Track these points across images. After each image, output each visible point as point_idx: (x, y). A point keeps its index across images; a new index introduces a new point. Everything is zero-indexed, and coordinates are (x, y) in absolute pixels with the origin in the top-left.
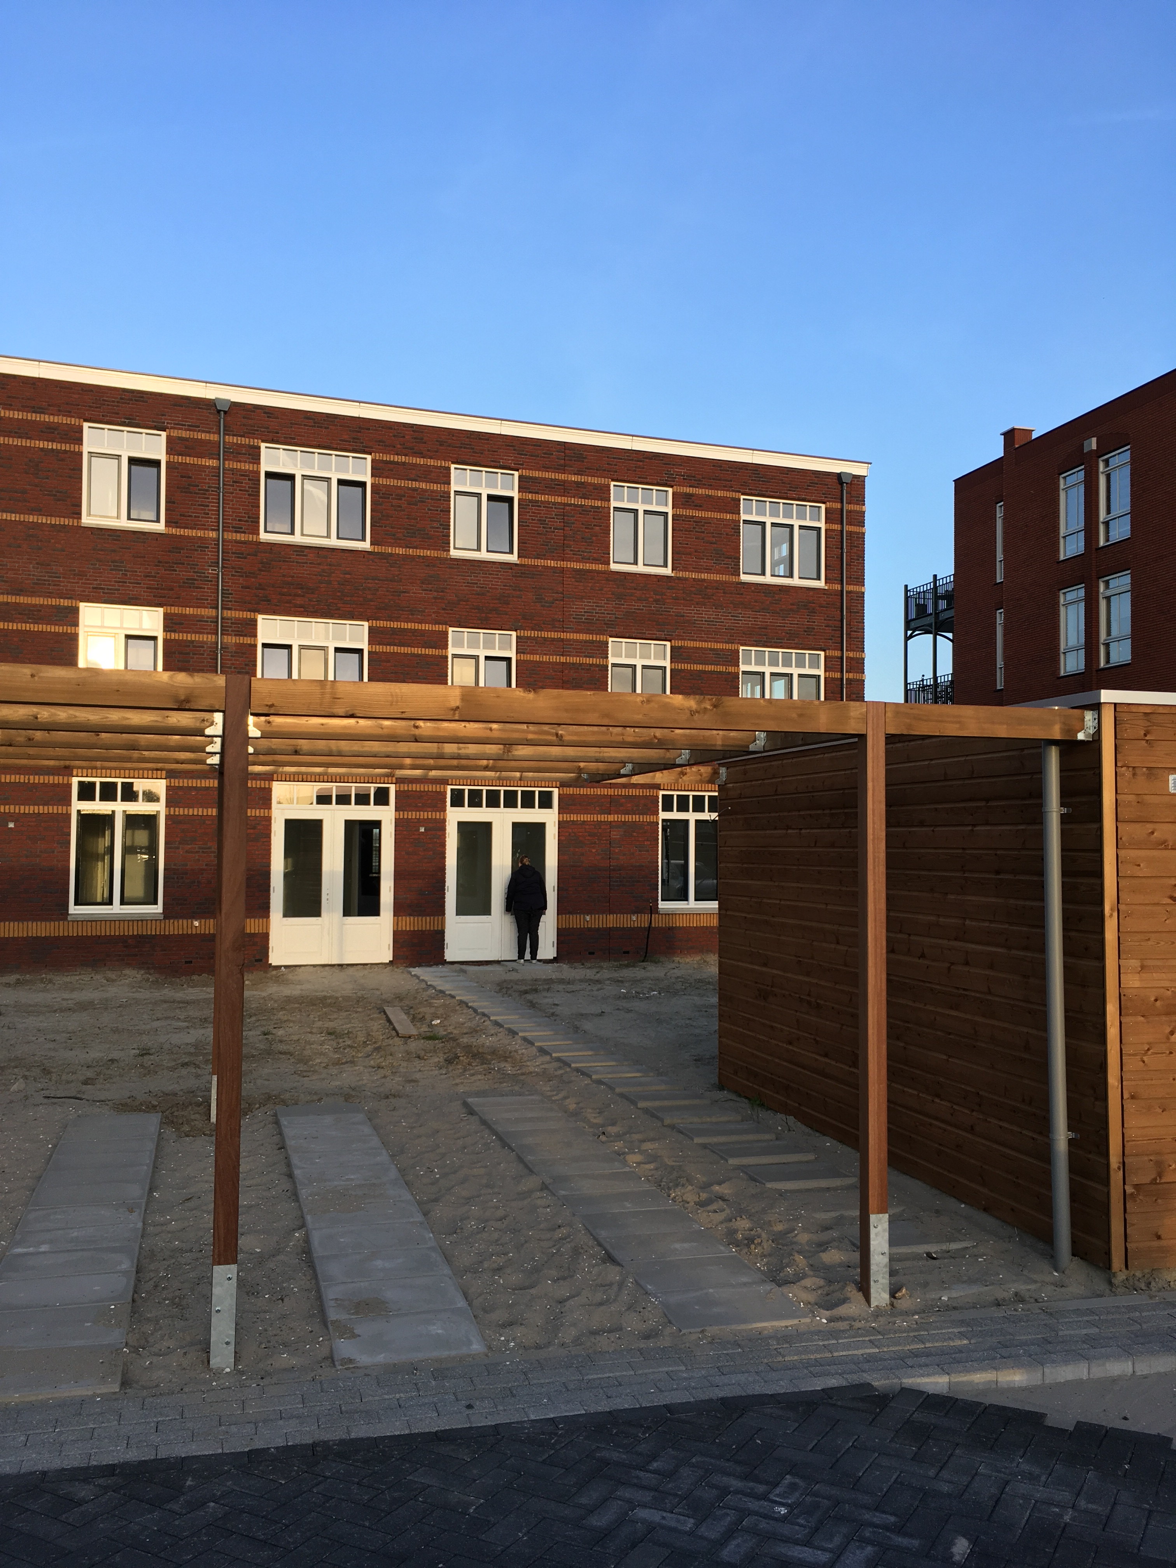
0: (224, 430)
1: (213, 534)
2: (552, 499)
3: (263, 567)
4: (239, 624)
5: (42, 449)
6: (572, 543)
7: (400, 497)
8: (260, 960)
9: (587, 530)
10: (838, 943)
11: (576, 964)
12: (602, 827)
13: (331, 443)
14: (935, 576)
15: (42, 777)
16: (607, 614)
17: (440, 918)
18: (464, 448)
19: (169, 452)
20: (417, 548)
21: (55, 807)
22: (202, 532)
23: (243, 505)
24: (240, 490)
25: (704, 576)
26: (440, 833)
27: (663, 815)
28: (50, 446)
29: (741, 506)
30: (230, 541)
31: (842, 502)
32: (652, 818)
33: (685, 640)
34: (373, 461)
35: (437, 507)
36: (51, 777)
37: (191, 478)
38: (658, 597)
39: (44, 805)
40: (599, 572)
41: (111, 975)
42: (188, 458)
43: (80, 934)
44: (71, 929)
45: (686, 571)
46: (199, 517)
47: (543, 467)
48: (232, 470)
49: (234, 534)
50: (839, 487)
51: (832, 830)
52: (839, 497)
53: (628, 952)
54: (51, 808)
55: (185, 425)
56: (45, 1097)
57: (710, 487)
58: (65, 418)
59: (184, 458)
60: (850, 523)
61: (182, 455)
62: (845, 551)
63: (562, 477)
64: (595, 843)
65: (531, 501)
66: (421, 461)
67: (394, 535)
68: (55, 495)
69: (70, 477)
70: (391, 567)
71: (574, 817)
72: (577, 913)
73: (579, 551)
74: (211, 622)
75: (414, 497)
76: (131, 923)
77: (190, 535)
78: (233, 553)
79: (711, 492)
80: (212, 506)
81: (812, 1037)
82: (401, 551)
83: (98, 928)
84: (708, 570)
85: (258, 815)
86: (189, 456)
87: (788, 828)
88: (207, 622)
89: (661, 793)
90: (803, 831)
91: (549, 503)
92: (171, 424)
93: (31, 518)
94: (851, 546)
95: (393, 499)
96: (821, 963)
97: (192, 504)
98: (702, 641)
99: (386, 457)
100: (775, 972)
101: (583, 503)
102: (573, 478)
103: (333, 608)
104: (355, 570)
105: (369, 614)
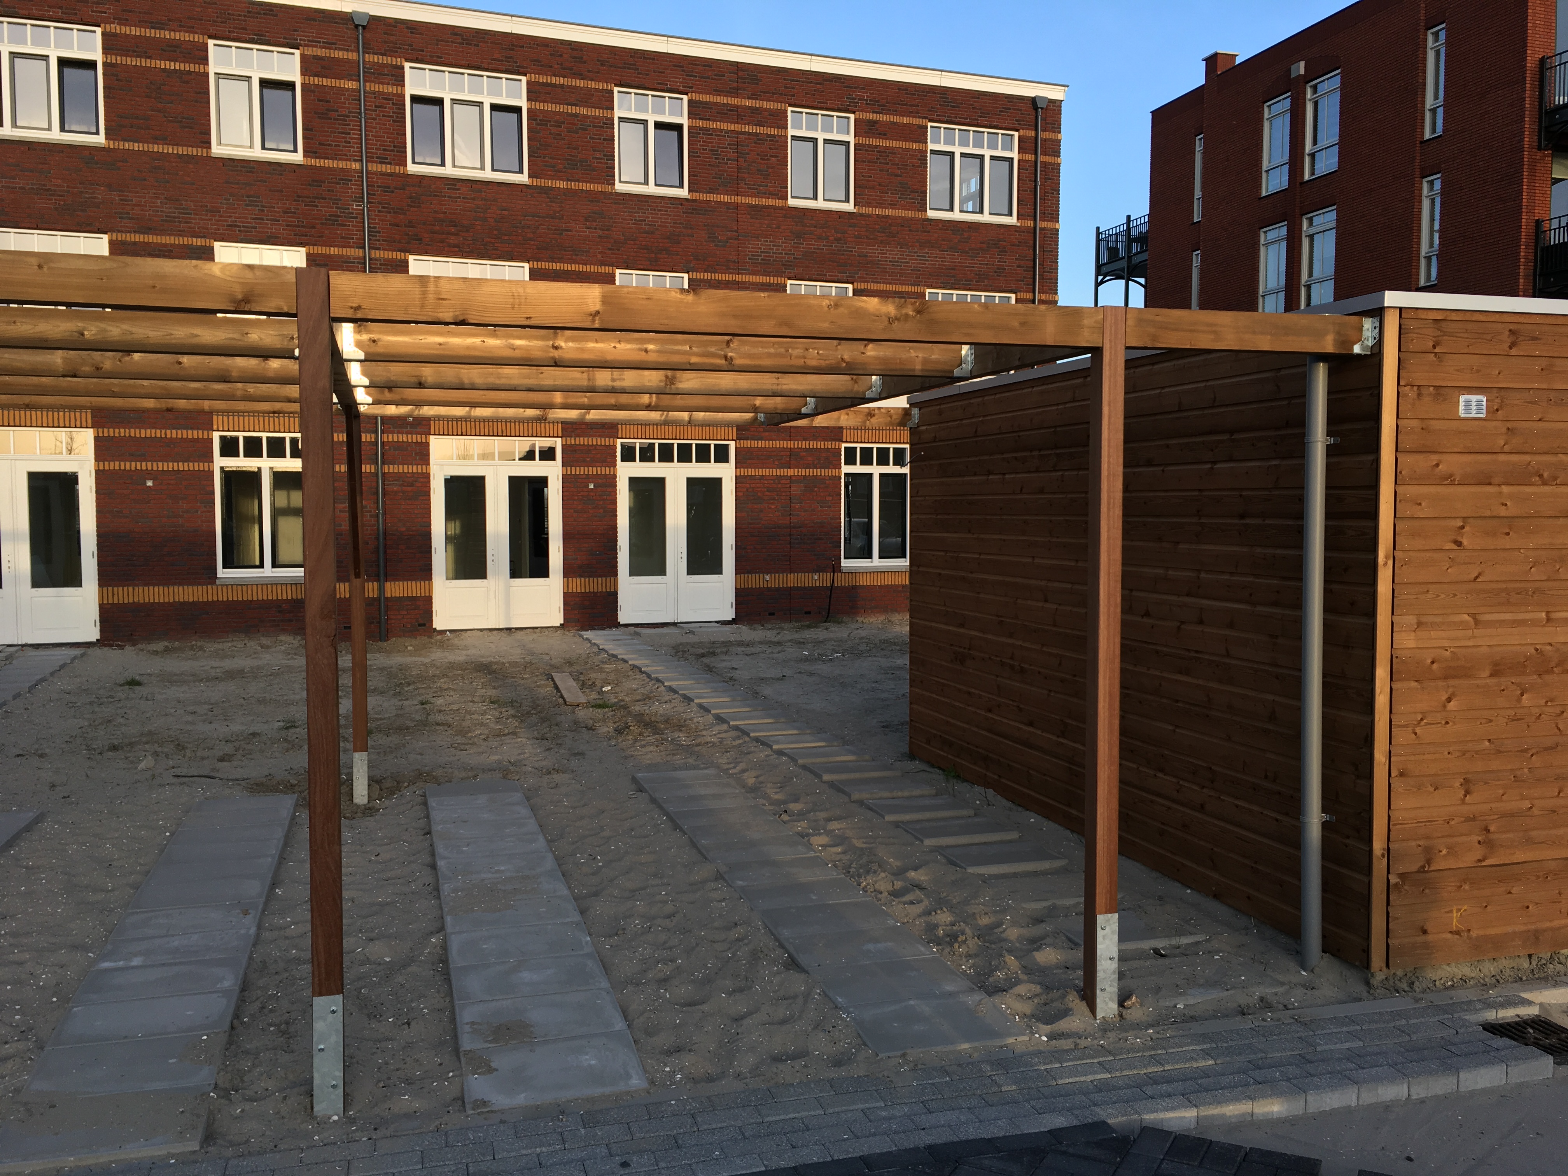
0: (363, 48)
1: (356, 166)
2: (724, 126)
3: (412, 202)
4: (388, 265)
5: (165, 70)
6: (746, 175)
7: (559, 124)
8: (424, 625)
9: (762, 162)
10: (1046, 601)
11: (756, 626)
12: (782, 482)
13: (482, 62)
14: (1129, 217)
15: (179, 431)
16: (786, 254)
17: (612, 579)
18: (629, 68)
19: (304, 72)
20: (578, 181)
21: (196, 464)
22: (344, 163)
23: (388, 133)
24: (384, 116)
25: (889, 212)
26: (609, 489)
27: (846, 469)
28: (173, 66)
29: (929, 133)
30: (375, 173)
31: (1036, 130)
32: (835, 472)
33: (868, 282)
34: (528, 83)
35: (600, 135)
36: (190, 432)
37: (328, 101)
38: (839, 235)
39: (184, 462)
40: (775, 208)
41: (265, 641)
42: (325, 80)
43: (230, 599)
44: (220, 593)
45: (869, 207)
46: (339, 146)
47: (715, 90)
48: (374, 93)
49: (379, 165)
50: (1034, 113)
51: (1041, 474)
52: (1033, 124)
53: (809, 613)
54: (191, 464)
55: (319, 42)
56: (175, 776)
57: (896, 113)
58: (187, 34)
59: (320, 79)
60: (1044, 153)
61: (318, 76)
62: (1039, 183)
63: (735, 101)
64: (774, 499)
65: (701, 129)
66: (580, 83)
67: (553, 167)
68: (180, 122)
69: (196, 101)
70: (551, 202)
71: (752, 472)
72: (756, 573)
73: (754, 185)
74: (358, 263)
75: (575, 124)
76: (284, 587)
77: (331, 166)
78: (378, 186)
79: (896, 119)
80: (354, 134)
81: (1015, 704)
82: (561, 184)
83: (250, 592)
84: (893, 205)
85: (415, 471)
86: (327, 77)
87: (989, 473)
88: (354, 263)
89: (844, 445)
90: (1007, 476)
91: (721, 130)
92: (304, 40)
93: (156, 148)
94: (1045, 179)
95: (551, 126)
96: (1026, 623)
97: (331, 132)
98: (887, 283)
99: (543, 79)
100: (973, 633)
101: (758, 131)
102: (746, 102)
103: (489, 248)
104: (513, 205)
105: (529, 255)
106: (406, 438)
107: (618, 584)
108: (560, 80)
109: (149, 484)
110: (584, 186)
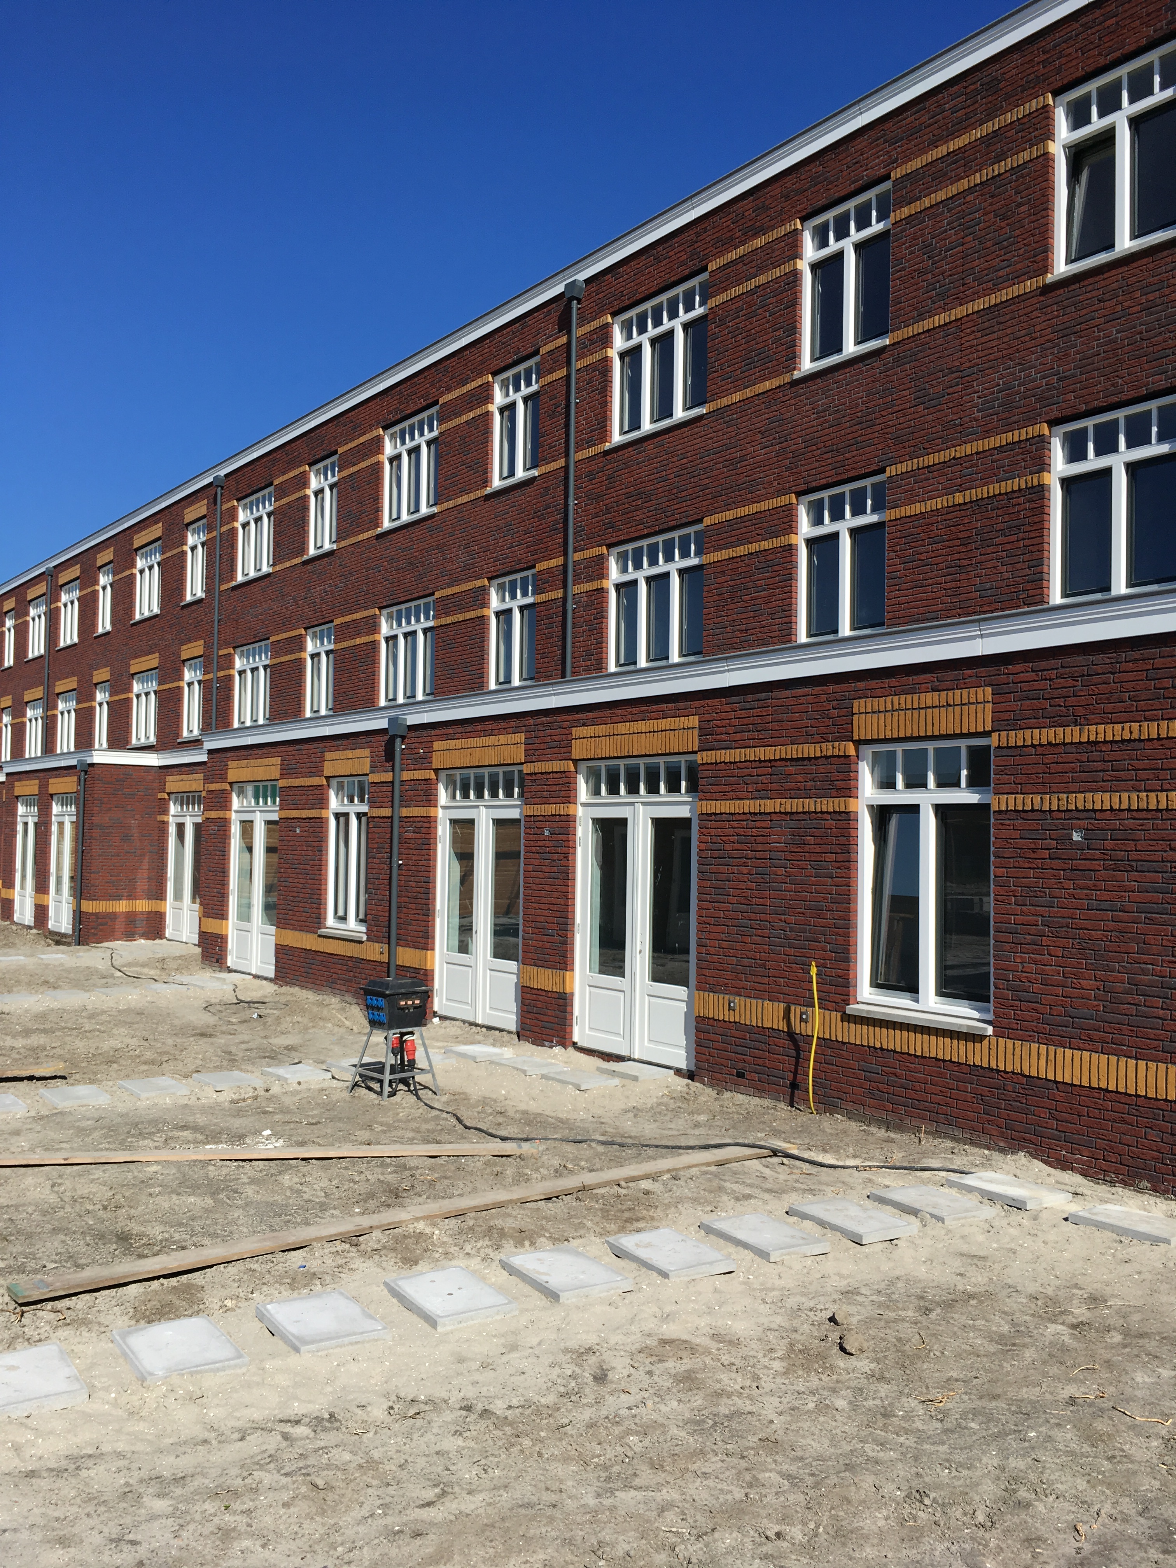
2: (941, 195)
3: (609, 483)
13: (676, 276)
17: (562, 972)
19: (542, 375)
20: (756, 383)
26: (563, 837)
28: (478, 411)
63: (959, 142)
64: (747, 857)
66: (759, 242)
70: (730, 425)
72: (720, 991)
73: (989, 273)
75: (753, 304)
82: (736, 397)
85: (422, 814)
99: (723, 261)
101: (996, 173)
102: (977, 133)
103: (669, 514)
104: (691, 448)
105: (704, 509)
106: (418, 775)
107: (572, 982)
108: (741, 251)
109: (298, 831)
110: (760, 388)
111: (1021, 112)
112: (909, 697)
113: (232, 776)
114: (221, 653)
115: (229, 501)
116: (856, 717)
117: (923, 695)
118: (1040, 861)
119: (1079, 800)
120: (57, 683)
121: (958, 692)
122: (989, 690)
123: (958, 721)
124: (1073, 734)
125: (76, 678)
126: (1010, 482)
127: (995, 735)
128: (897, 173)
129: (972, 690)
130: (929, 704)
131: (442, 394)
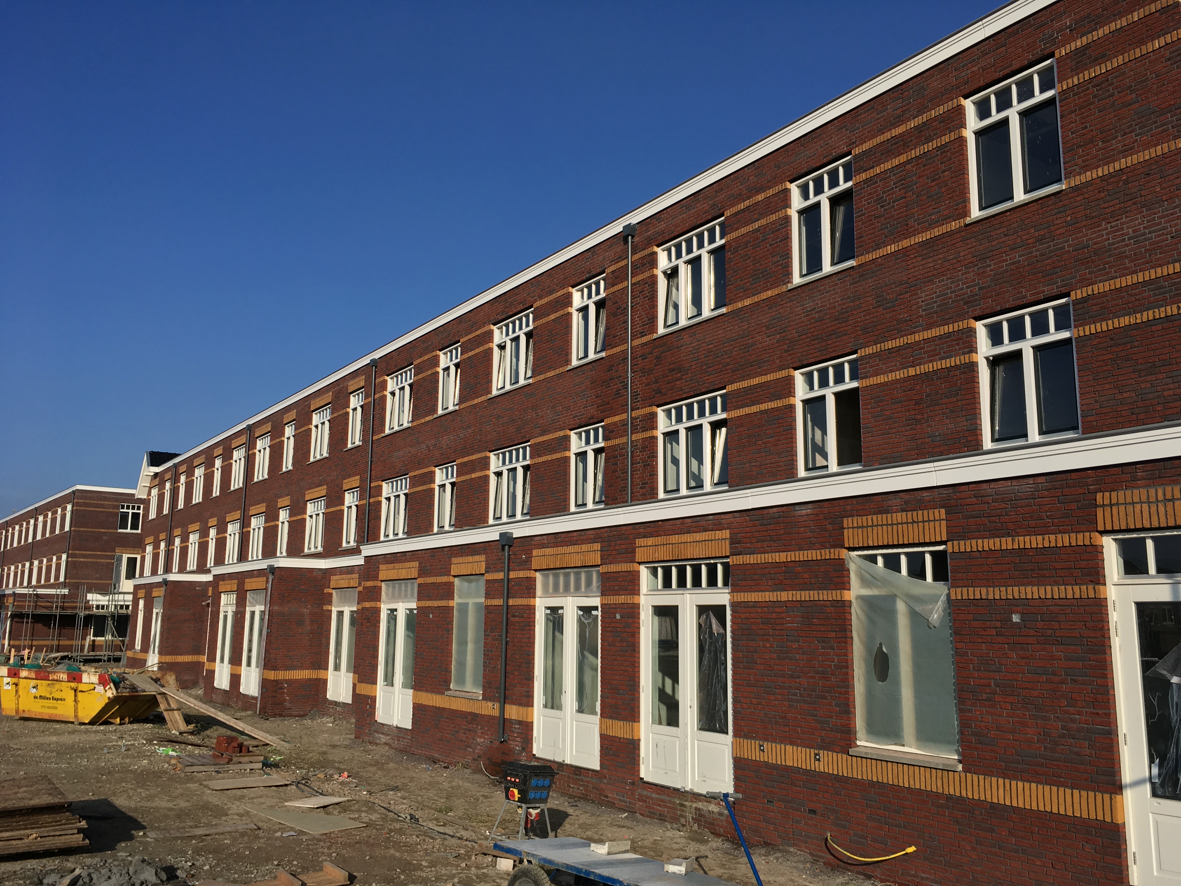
2: (888, 165)
4: (648, 419)
6: (916, 210)
7: (746, 245)
9: (933, 184)
13: (704, 218)
20: (761, 292)
22: (624, 346)
24: (643, 298)
25: (1120, 164)
26: (630, 620)
28: (556, 315)
30: (637, 347)
37: (617, 302)
42: (616, 287)
55: (615, 260)
58: (567, 289)
61: (613, 286)
63: (900, 130)
64: (769, 634)
66: (761, 196)
67: (743, 288)
68: (557, 353)
70: (741, 322)
73: (925, 217)
75: (757, 239)
77: (613, 352)
82: (747, 302)
85: (524, 603)
86: (617, 284)
88: (623, 425)
91: (886, 172)
95: (740, 250)
101: (926, 150)
102: (912, 124)
103: (701, 383)
104: (715, 337)
105: (726, 380)
106: (521, 574)
107: (639, 731)
108: (747, 203)
109: (431, 616)
110: (764, 296)
111: (941, 110)
112: (884, 516)
113: (382, 575)
114: (373, 485)
115: (381, 376)
116: (846, 531)
117: (894, 515)
118: (989, 637)
119: (1015, 592)
120: (251, 508)
121: (920, 512)
122: (943, 511)
123: (921, 534)
124: (1007, 543)
125: (265, 504)
126: (948, 360)
127: (950, 544)
128: (856, 151)
129: (931, 511)
130: (900, 521)
131: (536, 301)
